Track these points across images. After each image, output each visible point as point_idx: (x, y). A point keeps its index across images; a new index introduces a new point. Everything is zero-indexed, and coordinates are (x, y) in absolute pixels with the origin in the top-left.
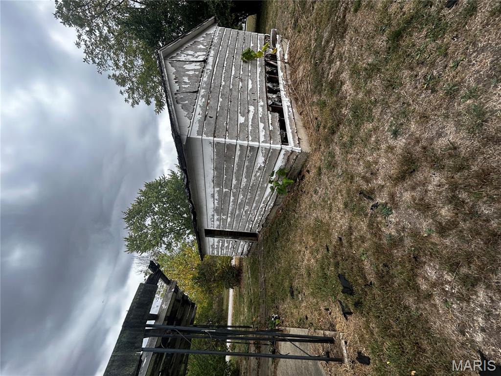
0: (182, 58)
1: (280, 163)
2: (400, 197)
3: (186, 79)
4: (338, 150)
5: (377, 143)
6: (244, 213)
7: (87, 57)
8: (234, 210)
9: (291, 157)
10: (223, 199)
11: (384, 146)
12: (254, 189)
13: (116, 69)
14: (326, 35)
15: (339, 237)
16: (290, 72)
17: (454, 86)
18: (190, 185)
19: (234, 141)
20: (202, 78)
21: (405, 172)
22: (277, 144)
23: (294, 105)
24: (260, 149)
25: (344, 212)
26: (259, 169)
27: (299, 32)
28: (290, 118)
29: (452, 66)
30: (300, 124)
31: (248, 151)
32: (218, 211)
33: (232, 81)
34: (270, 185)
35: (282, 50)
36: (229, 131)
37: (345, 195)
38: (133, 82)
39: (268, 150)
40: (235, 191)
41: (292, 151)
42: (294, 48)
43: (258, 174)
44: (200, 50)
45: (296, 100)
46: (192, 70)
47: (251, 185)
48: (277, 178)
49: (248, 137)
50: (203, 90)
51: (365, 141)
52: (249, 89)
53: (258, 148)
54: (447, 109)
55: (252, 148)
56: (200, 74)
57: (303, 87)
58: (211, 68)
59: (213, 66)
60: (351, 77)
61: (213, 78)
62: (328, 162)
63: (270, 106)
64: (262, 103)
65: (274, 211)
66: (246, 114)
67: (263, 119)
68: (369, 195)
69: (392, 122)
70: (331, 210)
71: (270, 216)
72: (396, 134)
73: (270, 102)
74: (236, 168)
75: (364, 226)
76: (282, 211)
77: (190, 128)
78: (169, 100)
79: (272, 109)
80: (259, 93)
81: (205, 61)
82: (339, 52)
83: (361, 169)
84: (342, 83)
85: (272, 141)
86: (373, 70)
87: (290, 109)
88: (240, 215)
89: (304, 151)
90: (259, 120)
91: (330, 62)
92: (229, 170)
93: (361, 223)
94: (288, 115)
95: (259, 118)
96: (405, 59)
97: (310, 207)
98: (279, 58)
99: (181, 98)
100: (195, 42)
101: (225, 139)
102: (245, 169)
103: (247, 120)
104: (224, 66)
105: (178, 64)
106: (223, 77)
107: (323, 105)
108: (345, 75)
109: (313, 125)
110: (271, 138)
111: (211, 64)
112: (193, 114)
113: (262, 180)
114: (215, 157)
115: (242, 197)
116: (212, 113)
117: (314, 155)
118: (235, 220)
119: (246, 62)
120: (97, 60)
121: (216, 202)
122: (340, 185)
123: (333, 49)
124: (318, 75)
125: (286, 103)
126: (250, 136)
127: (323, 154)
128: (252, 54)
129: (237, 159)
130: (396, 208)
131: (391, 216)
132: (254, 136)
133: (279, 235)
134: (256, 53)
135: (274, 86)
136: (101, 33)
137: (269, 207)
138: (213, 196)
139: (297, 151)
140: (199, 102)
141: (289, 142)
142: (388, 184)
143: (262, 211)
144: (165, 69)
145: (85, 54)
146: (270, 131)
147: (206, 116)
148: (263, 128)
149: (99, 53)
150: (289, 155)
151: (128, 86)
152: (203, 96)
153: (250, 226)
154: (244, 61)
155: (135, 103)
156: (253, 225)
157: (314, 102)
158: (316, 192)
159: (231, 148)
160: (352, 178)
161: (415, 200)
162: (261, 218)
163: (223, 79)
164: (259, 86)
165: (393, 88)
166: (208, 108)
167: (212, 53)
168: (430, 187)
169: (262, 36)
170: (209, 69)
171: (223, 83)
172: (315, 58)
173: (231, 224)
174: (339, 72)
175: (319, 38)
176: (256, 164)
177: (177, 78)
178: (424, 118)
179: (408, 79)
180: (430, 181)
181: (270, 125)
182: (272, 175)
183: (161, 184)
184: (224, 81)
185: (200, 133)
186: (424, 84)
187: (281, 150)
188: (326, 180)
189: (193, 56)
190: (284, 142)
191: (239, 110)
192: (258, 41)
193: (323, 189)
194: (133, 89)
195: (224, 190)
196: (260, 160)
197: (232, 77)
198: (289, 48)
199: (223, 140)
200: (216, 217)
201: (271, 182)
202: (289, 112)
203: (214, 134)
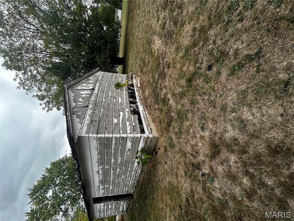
0: (79, 88)
1: (141, 145)
2: (216, 169)
3: (81, 100)
4: (174, 137)
5: (194, 134)
6: (121, 180)
7: (20, 86)
8: (114, 179)
9: (148, 140)
10: (106, 173)
11: (198, 136)
12: (126, 164)
13: (39, 92)
14: (156, 77)
15: (186, 198)
16: (141, 92)
17: (224, 106)
18: (80, 168)
19: (111, 135)
20: (91, 99)
21: (214, 153)
22: (138, 134)
23: (146, 109)
24: (128, 138)
25: (186, 178)
26: (129, 150)
27: (144, 74)
28: (144, 117)
29: (219, 96)
30: (150, 120)
31: (121, 140)
32: (103, 182)
33: (109, 99)
34: (137, 160)
35: (136, 82)
36: (107, 128)
37: (184, 166)
38: (49, 98)
39: (133, 138)
40: (114, 166)
41: (148, 137)
42: (142, 81)
43: (128, 153)
44: (91, 83)
45: (147, 107)
46: (85, 94)
47: (124, 161)
48: (141, 154)
49: (120, 132)
50: (92, 105)
51: (188, 132)
52: (119, 103)
53: (127, 138)
54: (224, 117)
55: (123, 138)
56: (90, 96)
57: (149, 100)
58: (96, 93)
59: (98, 91)
60: (172, 97)
61: (98, 98)
62: (169, 143)
63: (132, 111)
64: (127, 110)
65: (142, 176)
66: (118, 117)
67: (128, 119)
68: (198, 166)
69: (199, 122)
70: (177, 176)
71: (139, 179)
72: (202, 128)
73: (132, 109)
74: (113, 152)
75: (200, 189)
76: (147, 175)
77: (81, 130)
78: (67, 113)
79: (133, 113)
80: (125, 104)
81: (93, 89)
82: (164, 85)
83: (189, 149)
84: (168, 100)
85: (135, 133)
86: (182, 95)
87: (144, 112)
88: (119, 183)
89: (154, 136)
90: (126, 120)
91: (161, 89)
92: (109, 154)
93: (198, 187)
94: (143, 115)
95: (126, 119)
96: (196, 91)
97: (164, 174)
98: (135, 86)
99: (77, 111)
100: (88, 79)
101: (105, 134)
102: (119, 152)
103: (119, 121)
104: (104, 91)
105: (76, 91)
106: (104, 97)
107: (161, 110)
108: (169, 96)
109: (157, 121)
110: (134, 131)
111: (97, 90)
112: (84, 120)
113: (131, 157)
114: (98, 147)
115: (119, 170)
116: (97, 119)
117: (161, 138)
118: (115, 186)
119: (117, 88)
120: (26, 88)
121: (100, 176)
122: (179, 159)
123: (161, 84)
124: (156, 96)
125: (141, 109)
126: (121, 131)
127: (166, 138)
128: (120, 85)
129: (113, 146)
130: (216, 177)
131: (215, 182)
132: (124, 130)
133: (147, 195)
134: (122, 84)
135: (133, 100)
136: (32, 74)
137: (138, 174)
138: (98, 172)
139: (151, 137)
140: (88, 112)
141: (145, 132)
142: (207, 160)
143: (133, 177)
144: (67, 95)
145: (19, 85)
146: (133, 126)
147: (92, 121)
148: (129, 125)
149: (29, 83)
150: (146, 139)
151: (46, 100)
152: (91, 109)
153: (127, 190)
154: (116, 88)
155: (50, 109)
156: (129, 189)
157: (156, 108)
158: (166, 163)
159: (109, 140)
160: (185, 154)
161: (225, 172)
162: (134, 182)
163: (104, 98)
164: (125, 101)
165: (195, 104)
166: (94, 116)
167: (98, 84)
168: (231, 164)
169: (125, 75)
170: (95, 93)
171: (104, 100)
172: (153, 86)
173: (113, 190)
174: (166, 94)
175: (154, 78)
176: (126, 147)
177: (75, 99)
178: (214, 121)
179: (200, 100)
180: (230, 159)
181: (133, 122)
182: (137, 153)
183: (63, 161)
184: (104, 99)
185: (88, 132)
186: (209, 104)
187: (141, 138)
188: (170, 155)
189: (86, 86)
190: (143, 132)
191: (114, 115)
192: (124, 78)
193: (170, 161)
194: (49, 102)
195: (106, 167)
196: (129, 145)
197: (109, 96)
198: (140, 81)
199: (103, 135)
200: (101, 187)
201: (137, 158)
202: (143, 113)
203: (97, 132)
